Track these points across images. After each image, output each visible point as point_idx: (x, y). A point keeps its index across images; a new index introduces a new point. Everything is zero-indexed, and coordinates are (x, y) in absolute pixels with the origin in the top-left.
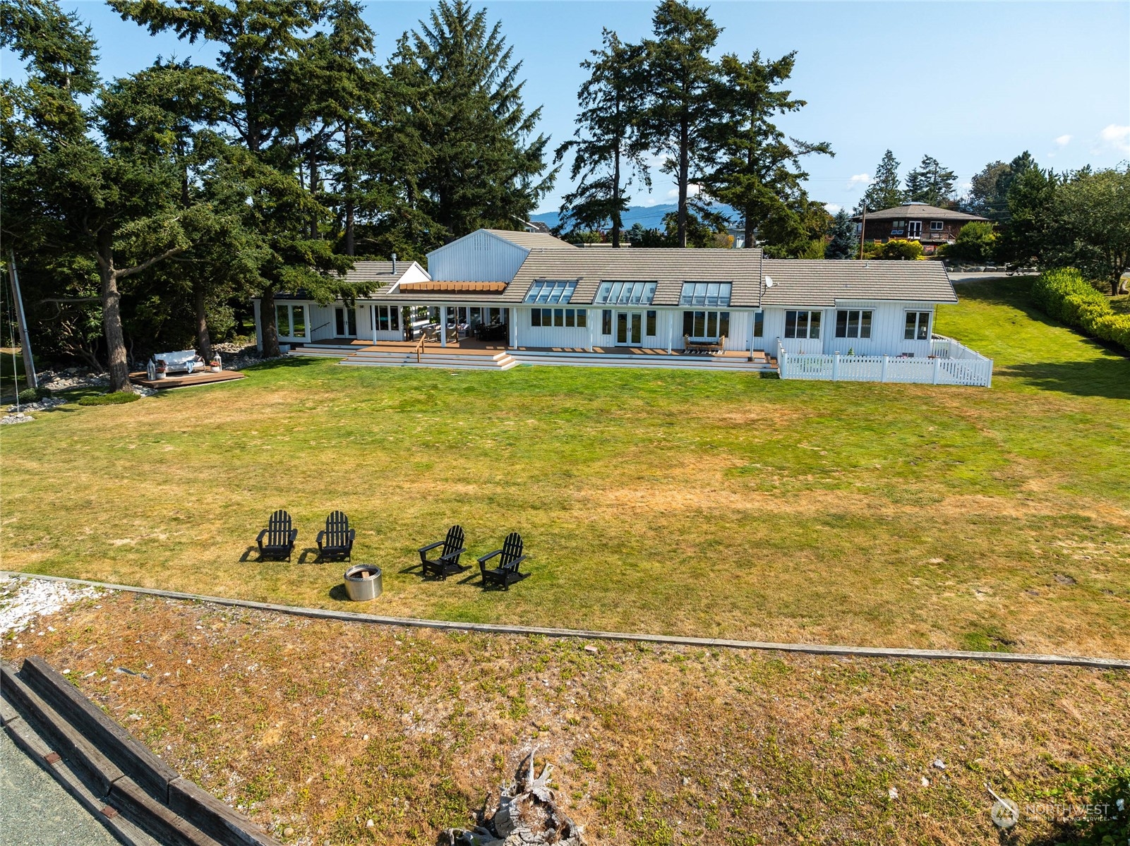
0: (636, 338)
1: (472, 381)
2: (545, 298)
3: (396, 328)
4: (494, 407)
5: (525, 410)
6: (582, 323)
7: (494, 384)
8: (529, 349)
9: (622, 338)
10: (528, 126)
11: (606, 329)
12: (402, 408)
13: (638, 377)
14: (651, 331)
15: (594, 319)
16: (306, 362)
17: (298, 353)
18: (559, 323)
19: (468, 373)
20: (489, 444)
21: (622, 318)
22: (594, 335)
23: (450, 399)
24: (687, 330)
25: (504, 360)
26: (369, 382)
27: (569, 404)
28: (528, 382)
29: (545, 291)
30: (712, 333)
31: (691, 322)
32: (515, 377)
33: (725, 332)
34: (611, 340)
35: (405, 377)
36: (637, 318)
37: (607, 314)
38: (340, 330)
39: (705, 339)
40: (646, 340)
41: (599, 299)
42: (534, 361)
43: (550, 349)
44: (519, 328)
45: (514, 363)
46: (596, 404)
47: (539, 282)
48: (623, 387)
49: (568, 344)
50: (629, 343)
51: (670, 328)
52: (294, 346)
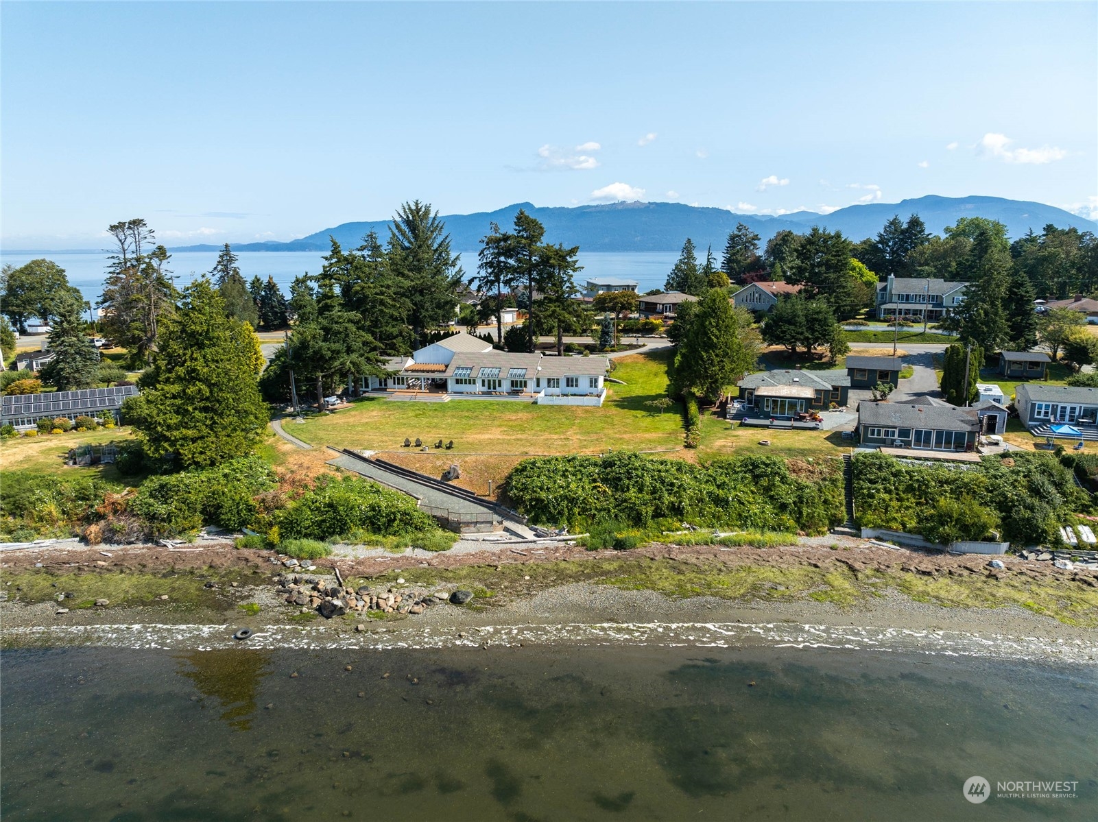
0: (495, 388)
1: (436, 407)
2: (460, 374)
3: (403, 384)
4: (444, 416)
5: (453, 416)
6: (474, 383)
7: (443, 407)
8: (455, 393)
9: (489, 388)
10: (453, 264)
11: (483, 385)
12: (416, 416)
13: (491, 404)
14: (500, 386)
15: (479, 383)
16: (372, 399)
17: (367, 395)
18: (466, 383)
19: (435, 403)
20: (444, 426)
21: (489, 381)
22: (479, 387)
23: (430, 413)
24: (512, 385)
25: (446, 398)
26: (402, 406)
27: (466, 414)
28: (455, 406)
29: (460, 371)
30: (521, 387)
31: (513, 383)
32: (450, 404)
33: (525, 386)
34: (485, 389)
35: (412, 405)
36: (494, 381)
37: (483, 381)
38: (381, 385)
39: (519, 388)
40: (498, 389)
41: (480, 375)
42: (457, 398)
43: (462, 393)
44: (451, 385)
45: (450, 399)
46: (475, 414)
47: (458, 368)
48: (485, 408)
49: (469, 391)
50: (492, 390)
51: (506, 386)
52: (365, 392)
